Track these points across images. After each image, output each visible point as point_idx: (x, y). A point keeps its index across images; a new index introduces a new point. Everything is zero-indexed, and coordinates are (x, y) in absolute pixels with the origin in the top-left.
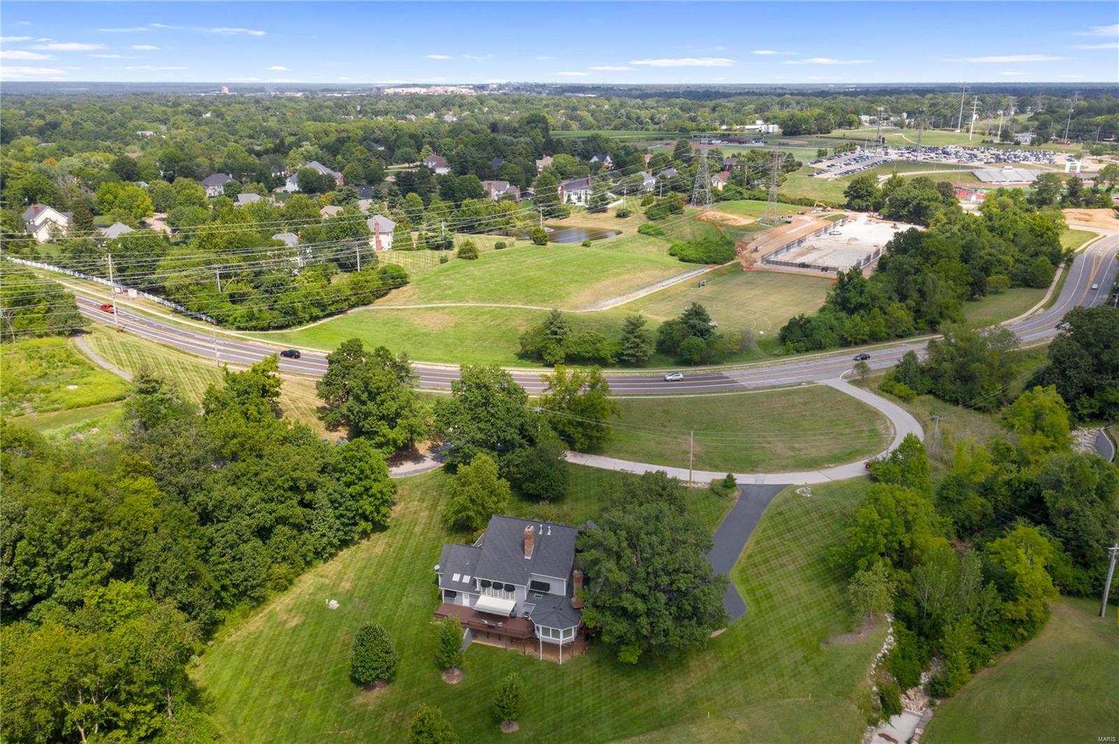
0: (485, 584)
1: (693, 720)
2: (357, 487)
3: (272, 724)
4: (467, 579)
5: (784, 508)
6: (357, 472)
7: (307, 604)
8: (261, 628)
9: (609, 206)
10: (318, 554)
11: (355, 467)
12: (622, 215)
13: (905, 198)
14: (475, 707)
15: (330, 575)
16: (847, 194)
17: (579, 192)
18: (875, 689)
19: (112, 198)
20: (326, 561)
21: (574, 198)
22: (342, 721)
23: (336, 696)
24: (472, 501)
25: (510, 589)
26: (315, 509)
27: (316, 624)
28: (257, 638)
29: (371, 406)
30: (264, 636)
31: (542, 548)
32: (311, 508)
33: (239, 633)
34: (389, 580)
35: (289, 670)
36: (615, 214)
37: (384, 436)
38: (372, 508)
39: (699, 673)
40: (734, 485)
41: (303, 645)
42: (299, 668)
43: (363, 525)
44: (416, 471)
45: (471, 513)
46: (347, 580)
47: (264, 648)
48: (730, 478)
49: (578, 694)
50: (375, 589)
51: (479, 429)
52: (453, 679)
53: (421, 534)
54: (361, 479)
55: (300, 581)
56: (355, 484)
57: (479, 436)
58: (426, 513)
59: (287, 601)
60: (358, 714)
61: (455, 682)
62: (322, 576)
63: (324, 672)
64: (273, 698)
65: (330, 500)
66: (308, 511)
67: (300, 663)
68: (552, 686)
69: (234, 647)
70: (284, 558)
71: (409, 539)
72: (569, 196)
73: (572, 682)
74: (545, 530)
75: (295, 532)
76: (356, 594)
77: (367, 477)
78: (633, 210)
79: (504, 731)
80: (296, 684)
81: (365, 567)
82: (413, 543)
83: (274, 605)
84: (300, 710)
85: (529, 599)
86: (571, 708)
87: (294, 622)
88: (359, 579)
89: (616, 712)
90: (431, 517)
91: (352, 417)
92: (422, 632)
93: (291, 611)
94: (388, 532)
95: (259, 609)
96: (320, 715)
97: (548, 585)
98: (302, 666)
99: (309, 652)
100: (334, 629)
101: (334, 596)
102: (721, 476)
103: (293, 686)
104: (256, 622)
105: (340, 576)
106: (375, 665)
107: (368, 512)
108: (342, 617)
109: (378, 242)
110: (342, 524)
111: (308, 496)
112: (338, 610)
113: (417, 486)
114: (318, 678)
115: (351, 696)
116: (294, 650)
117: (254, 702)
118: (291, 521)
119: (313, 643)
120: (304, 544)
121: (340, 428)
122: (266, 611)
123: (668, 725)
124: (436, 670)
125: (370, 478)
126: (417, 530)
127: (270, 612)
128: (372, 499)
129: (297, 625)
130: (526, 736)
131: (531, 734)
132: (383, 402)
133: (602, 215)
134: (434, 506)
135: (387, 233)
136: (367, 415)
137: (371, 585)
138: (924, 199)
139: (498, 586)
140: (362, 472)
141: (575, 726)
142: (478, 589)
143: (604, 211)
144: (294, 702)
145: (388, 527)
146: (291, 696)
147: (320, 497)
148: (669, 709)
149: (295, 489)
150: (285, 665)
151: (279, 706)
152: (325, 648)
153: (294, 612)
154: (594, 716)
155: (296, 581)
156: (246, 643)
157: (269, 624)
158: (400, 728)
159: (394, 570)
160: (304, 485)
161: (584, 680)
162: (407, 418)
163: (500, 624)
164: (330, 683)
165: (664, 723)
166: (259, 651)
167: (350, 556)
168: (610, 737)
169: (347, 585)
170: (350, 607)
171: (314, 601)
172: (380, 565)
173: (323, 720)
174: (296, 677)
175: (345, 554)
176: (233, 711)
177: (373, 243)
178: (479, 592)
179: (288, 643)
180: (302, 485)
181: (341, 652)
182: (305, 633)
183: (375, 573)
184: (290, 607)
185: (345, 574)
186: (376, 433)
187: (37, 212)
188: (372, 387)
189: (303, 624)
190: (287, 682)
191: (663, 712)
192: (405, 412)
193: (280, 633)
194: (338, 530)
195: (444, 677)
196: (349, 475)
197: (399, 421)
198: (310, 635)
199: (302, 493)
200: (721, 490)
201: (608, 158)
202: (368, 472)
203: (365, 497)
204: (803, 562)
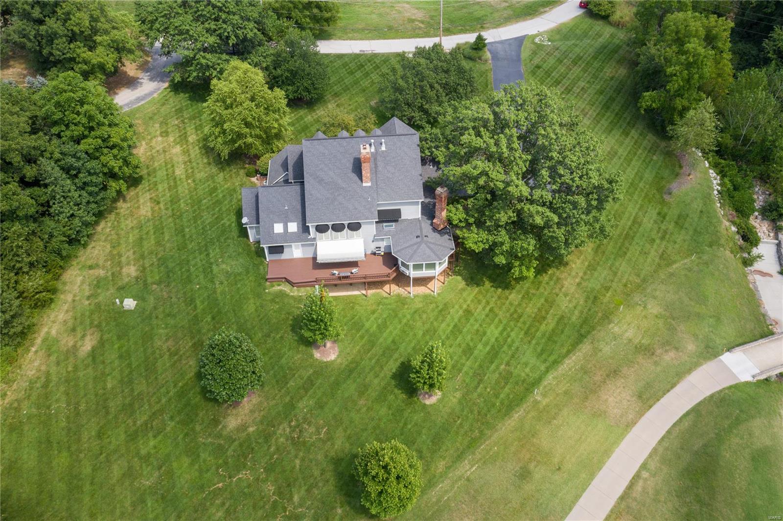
0: (321, 229)
1: (607, 317)
2: (90, 140)
3: (134, 505)
4: (294, 227)
5: (537, 61)
6: (84, 120)
7: (92, 313)
8: (43, 368)
10: (73, 241)
11: (78, 114)
14: (376, 381)
15: (101, 263)
18: (734, 229)
20: (85, 246)
22: (226, 463)
23: (198, 428)
24: (248, 125)
25: (355, 227)
26: (46, 186)
27: (119, 338)
28: (45, 386)
29: (52, 24)
30: (54, 378)
31: (380, 169)
32: (39, 186)
33: (15, 386)
34: (182, 247)
35: (116, 417)
37: (86, 62)
38: (120, 162)
39: (578, 262)
40: (485, 45)
41: (116, 373)
42: (129, 409)
43: (113, 185)
44: (139, 99)
45: (250, 140)
46: (128, 264)
47: (64, 398)
48: (480, 39)
49: (476, 327)
50: (171, 265)
51: (208, 30)
52: (329, 355)
53: (188, 178)
54: (92, 129)
55: (65, 284)
56: (85, 137)
57: (212, 40)
58: (177, 149)
59: (61, 317)
60: (241, 445)
61: (332, 357)
62: (91, 267)
63: (164, 400)
64: (115, 467)
65: (62, 169)
66: (37, 190)
67: (127, 401)
68: (443, 325)
69: (18, 409)
70: (31, 265)
71: (176, 186)
73: (461, 312)
74: (378, 145)
75: (33, 226)
76: (150, 280)
77: (100, 124)
79: (428, 402)
80: (136, 432)
81: (141, 239)
82: (183, 190)
83: (45, 330)
84: (160, 468)
85: (379, 232)
86: (480, 346)
87: (88, 345)
88: (143, 257)
89: (528, 333)
90: (186, 152)
91: (29, 45)
92: (262, 306)
93: (74, 330)
94: (144, 185)
95: (27, 343)
96: (192, 464)
97: (399, 211)
98: (131, 405)
99: (131, 382)
100: (148, 337)
101: (123, 291)
102: (471, 38)
103: (133, 437)
104: (32, 361)
105: (115, 259)
107: (116, 170)
108: (150, 317)
110: (90, 194)
111: (30, 172)
112: (139, 311)
113: (151, 118)
114: (161, 411)
115: (216, 422)
116: (109, 386)
117: (92, 484)
118: (21, 214)
119: (129, 365)
120: (51, 236)
121: (12, 63)
122: (39, 341)
123: (589, 332)
124: (302, 348)
125: (103, 124)
126: (179, 172)
127: (45, 340)
128: (115, 151)
129: (94, 349)
130: (454, 400)
131: (458, 395)
134: (183, 138)
136: (51, 38)
137: (162, 261)
139: (338, 228)
140: (91, 118)
141: (498, 367)
142: (312, 235)
144: (146, 459)
145: (141, 178)
146: (138, 454)
147: (49, 168)
148: (576, 312)
150: (107, 413)
151: (130, 474)
152: (149, 368)
153: (79, 329)
154: (510, 346)
155: (60, 286)
156: (34, 398)
157: (53, 358)
158: (304, 443)
159: (180, 231)
160: (19, 158)
161: (472, 307)
162: (106, 32)
163: (354, 270)
164: (179, 412)
165: (583, 331)
166: (59, 404)
167: (113, 228)
168: (543, 368)
169: (131, 271)
170: (151, 300)
171: (98, 305)
172: (159, 230)
173: (201, 471)
174: (130, 421)
175: (104, 227)
176: (68, 509)
178: (314, 239)
179: (95, 378)
180: (16, 159)
181: (173, 365)
182: (111, 356)
183: (158, 243)
184: (70, 324)
185: (120, 256)
186: (72, 60)
189: (102, 343)
190: (123, 437)
191: (574, 318)
192: (102, 25)
193: (76, 368)
194: (88, 203)
195: (317, 355)
196: (73, 127)
197: (98, 39)
198: (121, 357)
200: (473, 54)
202: (100, 117)
203: (105, 151)
204: (592, 113)
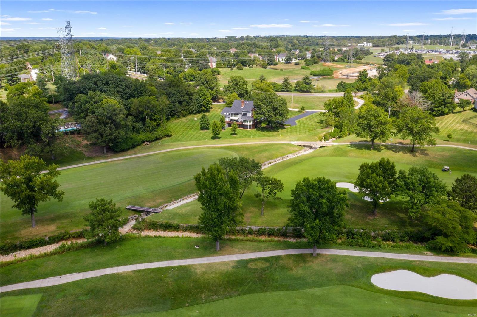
0: (232, 114)
3: (182, 132)
4: (228, 114)
5: (317, 114)
7: (190, 119)
9: (292, 62)
12: (297, 64)
13: (403, 59)
14: (227, 133)
16: (384, 60)
17: (282, 57)
19: (129, 53)
20: (194, 114)
21: (281, 60)
23: (196, 131)
25: (238, 115)
27: (192, 122)
31: (246, 106)
33: (174, 122)
36: (294, 64)
41: (189, 124)
43: (204, 108)
44: (218, 104)
47: (180, 124)
48: (303, 107)
58: (220, 111)
59: (185, 119)
60: (201, 133)
64: (182, 129)
65: (196, 99)
68: (246, 132)
70: (185, 110)
72: (279, 59)
73: (251, 132)
74: (247, 102)
78: (301, 63)
82: (216, 114)
85: (242, 117)
87: (187, 121)
94: (210, 113)
95: (179, 119)
97: (247, 114)
98: (189, 126)
100: (196, 122)
105: (198, 117)
106: (205, 122)
109: (212, 65)
110: (199, 105)
111: (191, 97)
112: (197, 120)
113: (218, 106)
114: (192, 128)
115: (199, 131)
116: (187, 124)
117: (178, 129)
118: (186, 101)
119: (191, 124)
120: (189, 108)
127: (181, 120)
132: (210, 84)
133: (290, 64)
135: (214, 62)
138: (410, 60)
139: (235, 114)
143: (290, 63)
145: (210, 111)
146: (186, 130)
147: (193, 97)
149: (187, 94)
150: (185, 126)
152: (194, 125)
155: (188, 116)
159: (211, 117)
161: (253, 132)
163: (235, 122)
173: (193, 133)
174: (187, 127)
177: (210, 64)
178: (230, 116)
179: (185, 123)
181: (197, 125)
187: (108, 56)
188: (207, 79)
189: (189, 121)
190: (185, 128)
193: (183, 122)
199: (189, 96)
200: (300, 111)
201: (298, 51)
